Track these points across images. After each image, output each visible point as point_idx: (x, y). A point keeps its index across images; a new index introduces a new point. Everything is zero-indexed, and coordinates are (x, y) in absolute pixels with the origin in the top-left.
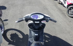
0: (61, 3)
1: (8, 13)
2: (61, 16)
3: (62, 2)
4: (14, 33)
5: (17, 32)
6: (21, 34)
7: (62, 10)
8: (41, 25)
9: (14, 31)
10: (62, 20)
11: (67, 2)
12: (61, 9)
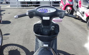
0: (77, 17)
1: (12, 27)
2: (80, 31)
3: (79, 16)
4: (15, 49)
5: (18, 48)
6: (24, 51)
7: (80, 25)
8: (53, 28)
9: (14, 46)
10: (82, 35)
11: (86, 13)
12: (78, 24)
